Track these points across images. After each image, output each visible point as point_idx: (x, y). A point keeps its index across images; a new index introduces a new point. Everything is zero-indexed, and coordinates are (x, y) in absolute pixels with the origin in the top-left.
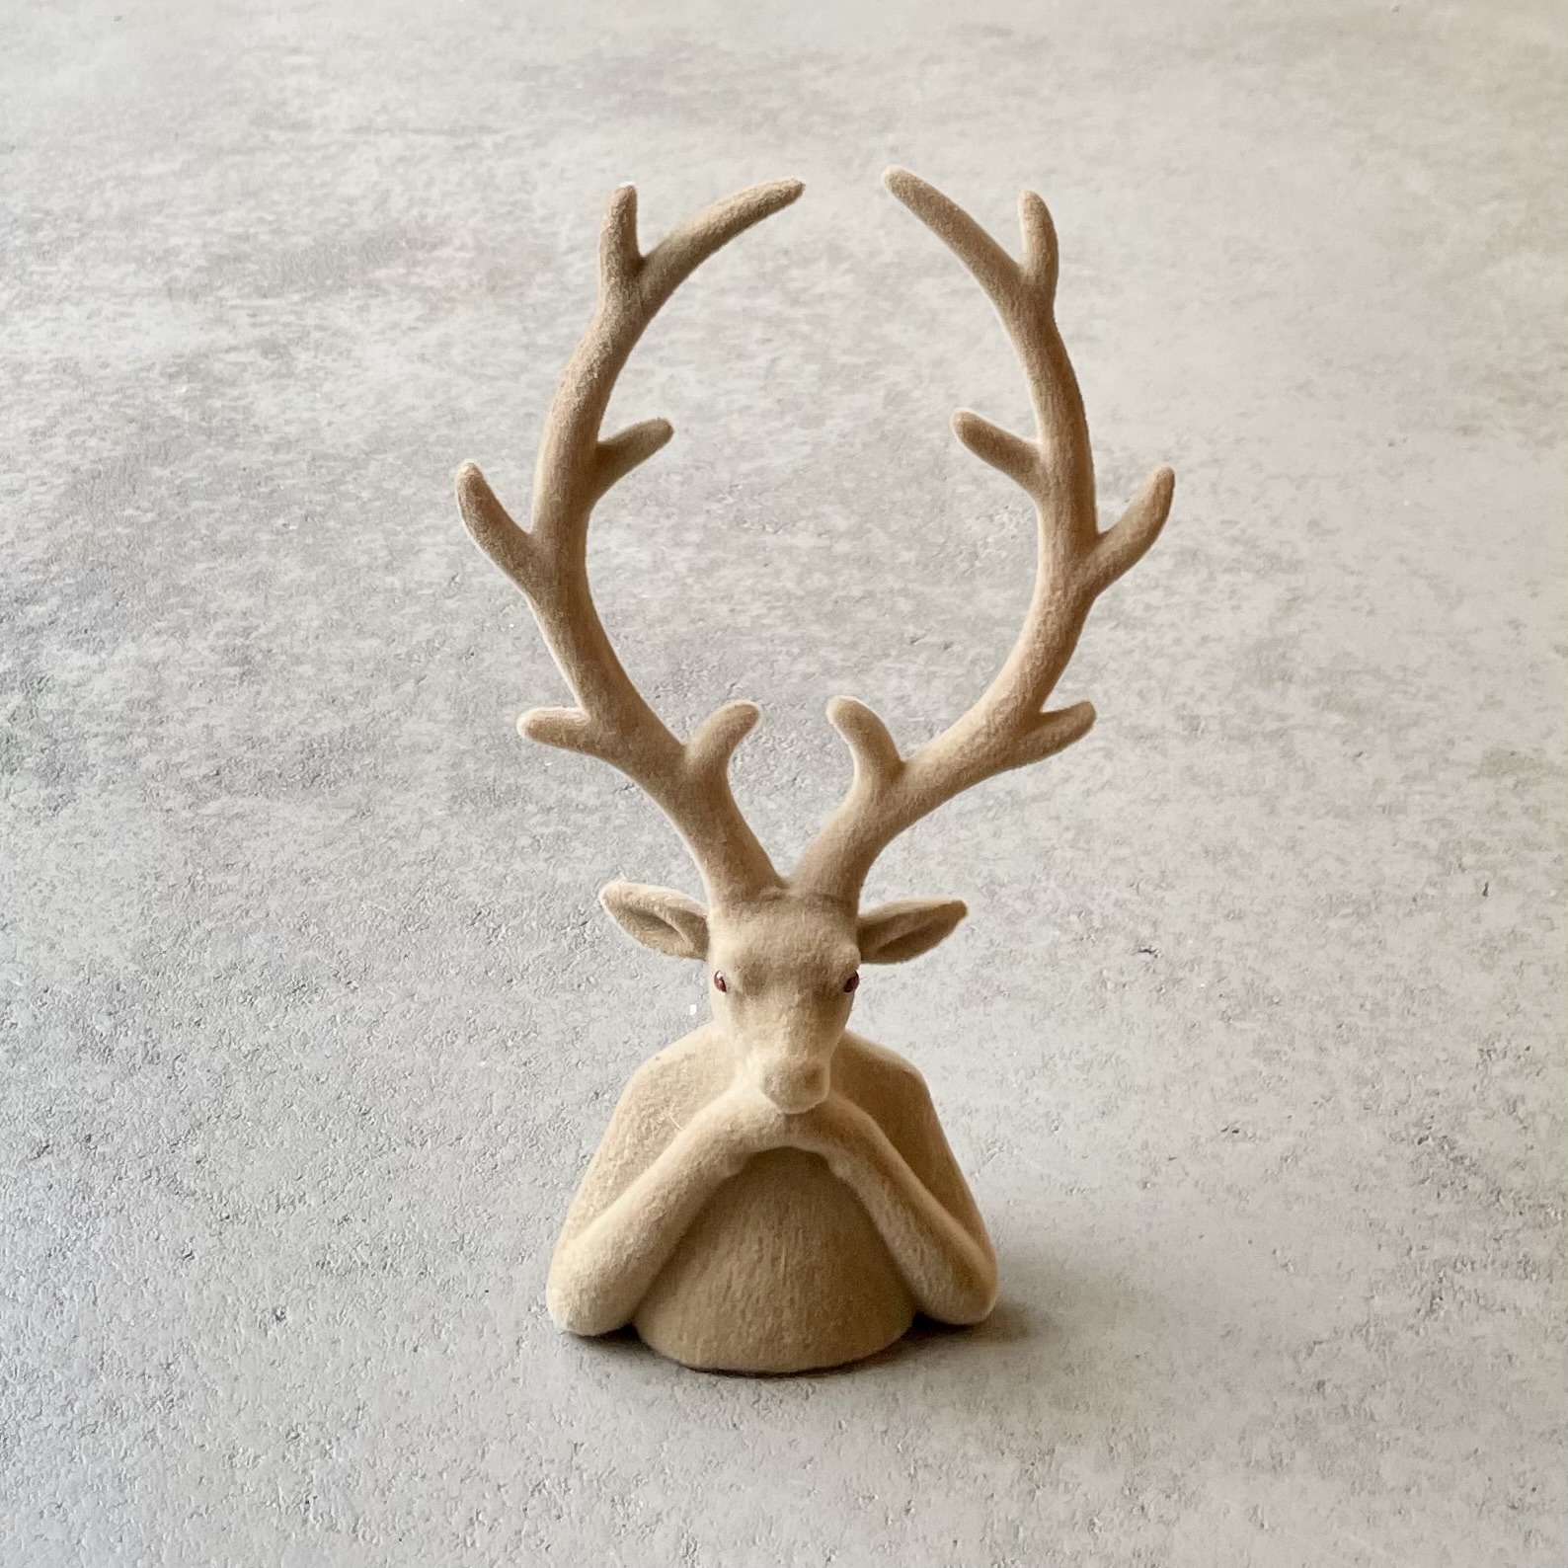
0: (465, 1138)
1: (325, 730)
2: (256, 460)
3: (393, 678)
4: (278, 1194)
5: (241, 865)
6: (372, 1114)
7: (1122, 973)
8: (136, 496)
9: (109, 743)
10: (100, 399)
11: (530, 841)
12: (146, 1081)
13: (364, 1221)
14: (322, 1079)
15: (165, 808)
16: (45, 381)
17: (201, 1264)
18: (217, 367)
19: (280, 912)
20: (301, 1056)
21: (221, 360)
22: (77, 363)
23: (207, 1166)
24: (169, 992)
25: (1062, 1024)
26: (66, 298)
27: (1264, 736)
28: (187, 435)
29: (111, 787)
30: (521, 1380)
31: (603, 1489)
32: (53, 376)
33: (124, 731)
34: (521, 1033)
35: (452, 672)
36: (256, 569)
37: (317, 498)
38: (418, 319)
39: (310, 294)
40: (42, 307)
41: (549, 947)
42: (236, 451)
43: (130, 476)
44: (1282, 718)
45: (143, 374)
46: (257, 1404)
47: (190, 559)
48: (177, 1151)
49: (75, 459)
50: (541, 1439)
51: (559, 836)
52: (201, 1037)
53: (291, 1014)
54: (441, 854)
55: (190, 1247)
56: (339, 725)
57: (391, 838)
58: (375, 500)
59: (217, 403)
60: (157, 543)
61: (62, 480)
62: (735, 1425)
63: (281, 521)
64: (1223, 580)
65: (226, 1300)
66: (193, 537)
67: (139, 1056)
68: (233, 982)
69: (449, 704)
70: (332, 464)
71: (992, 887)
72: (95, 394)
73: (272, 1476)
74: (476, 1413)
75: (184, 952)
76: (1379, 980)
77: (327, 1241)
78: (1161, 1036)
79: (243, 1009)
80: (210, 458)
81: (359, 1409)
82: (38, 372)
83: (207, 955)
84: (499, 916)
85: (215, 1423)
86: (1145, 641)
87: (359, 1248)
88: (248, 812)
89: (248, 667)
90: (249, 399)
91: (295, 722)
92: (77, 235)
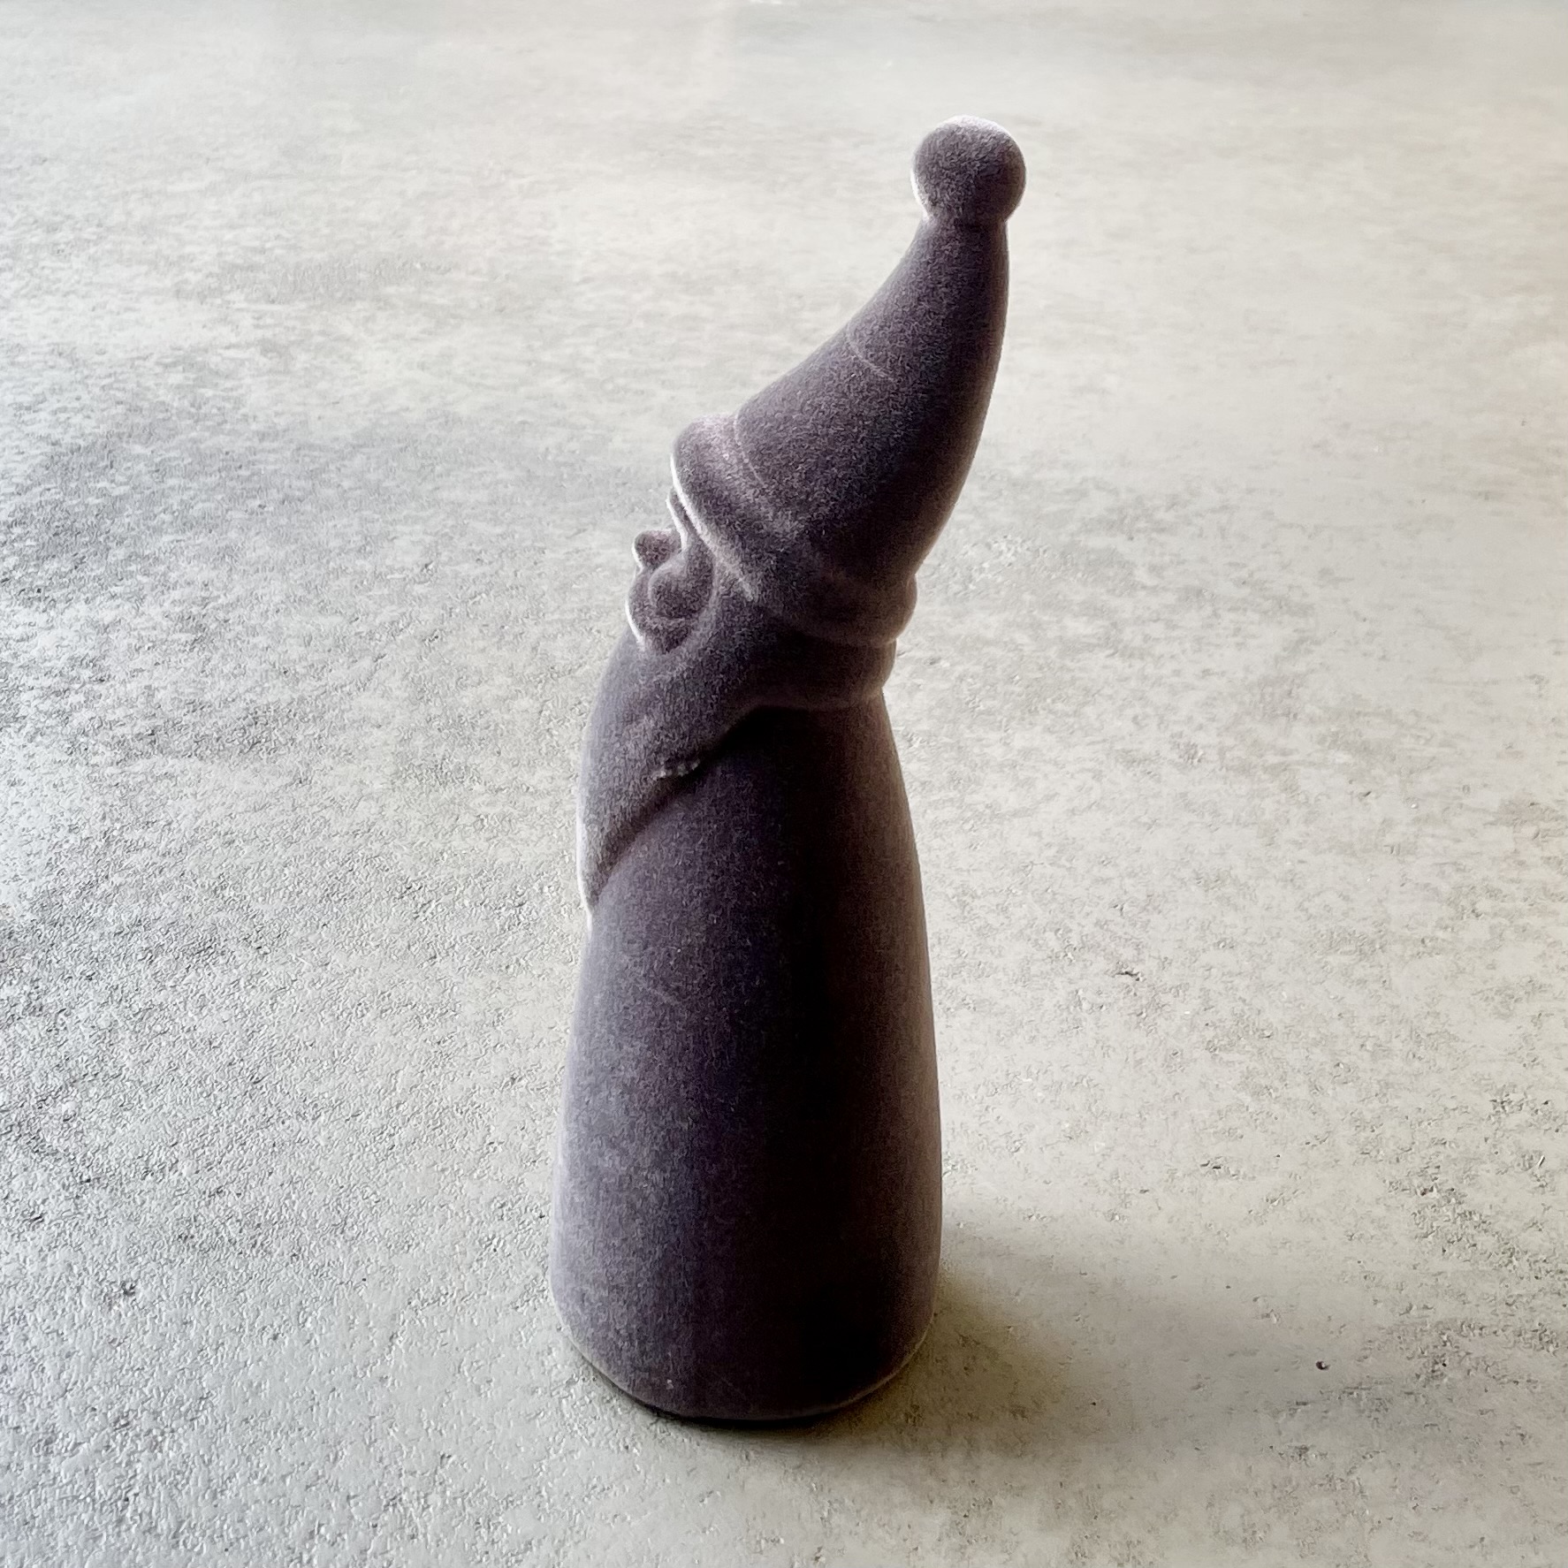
0: (363, 1115)
1: (271, 699)
2: (239, 446)
3: (351, 654)
4: (148, 1160)
5: (163, 823)
6: (263, 1083)
7: (1099, 993)
8: (113, 471)
9: (44, 697)
10: (90, 382)
11: (474, 819)
12: (25, 1032)
13: (239, 1195)
14: (214, 1044)
15: (92, 762)
16: (38, 361)
17: (49, 1228)
18: (214, 360)
19: (196, 871)
20: (195, 1018)
21: (220, 355)
22: (74, 348)
23: (75, 1125)
24: (64, 944)
25: (1032, 1042)
26: (73, 292)
27: (1265, 770)
28: (174, 418)
29: (39, 738)
30: (390, 1380)
31: (468, 1509)
32: (48, 357)
33: (64, 686)
34: (439, 1011)
35: (413, 652)
36: (223, 544)
37: (296, 483)
38: (424, 332)
39: (318, 302)
40: (48, 298)
41: (480, 926)
42: (221, 436)
43: (110, 452)
44: (1284, 753)
45: (136, 363)
46: (86, 1386)
47: (158, 531)
48: (45, 1107)
49: (56, 434)
50: (404, 1447)
51: (503, 817)
52: (91, 993)
53: (192, 974)
54: (377, 827)
55: (42, 1208)
56: (286, 696)
57: (326, 807)
58: (356, 489)
59: (209, 393)
60: (125, 514)
61: (39, 452)
62: (627, 1448)
63: (258, 502)
64: (1228, 618)
65: (72, 1269)
66: (164, 511)
67: (19, 1009)
68: (135, 938)
69: (405, 682)
70: (316, 453)
71: (965, 898)
72: (86, 377)
73: (91, 1468)
74: (334, 1412)
75: (88, 905)
76: (1380, 1021)
77: (194, 1213)
78: (1139, 1062)
79: (140, 966)
80: (194, 441)
81: (202, 1398)
82: (34, 353)
83: (111, 911)
84: (430, 891)
85: (36, 1404)
86: (1143, 669)
87: (228, 1224)
88: (178, 772)
89: (201, 637)
90: (241, 391)
91: (241, 690)
92: (95, 237)
